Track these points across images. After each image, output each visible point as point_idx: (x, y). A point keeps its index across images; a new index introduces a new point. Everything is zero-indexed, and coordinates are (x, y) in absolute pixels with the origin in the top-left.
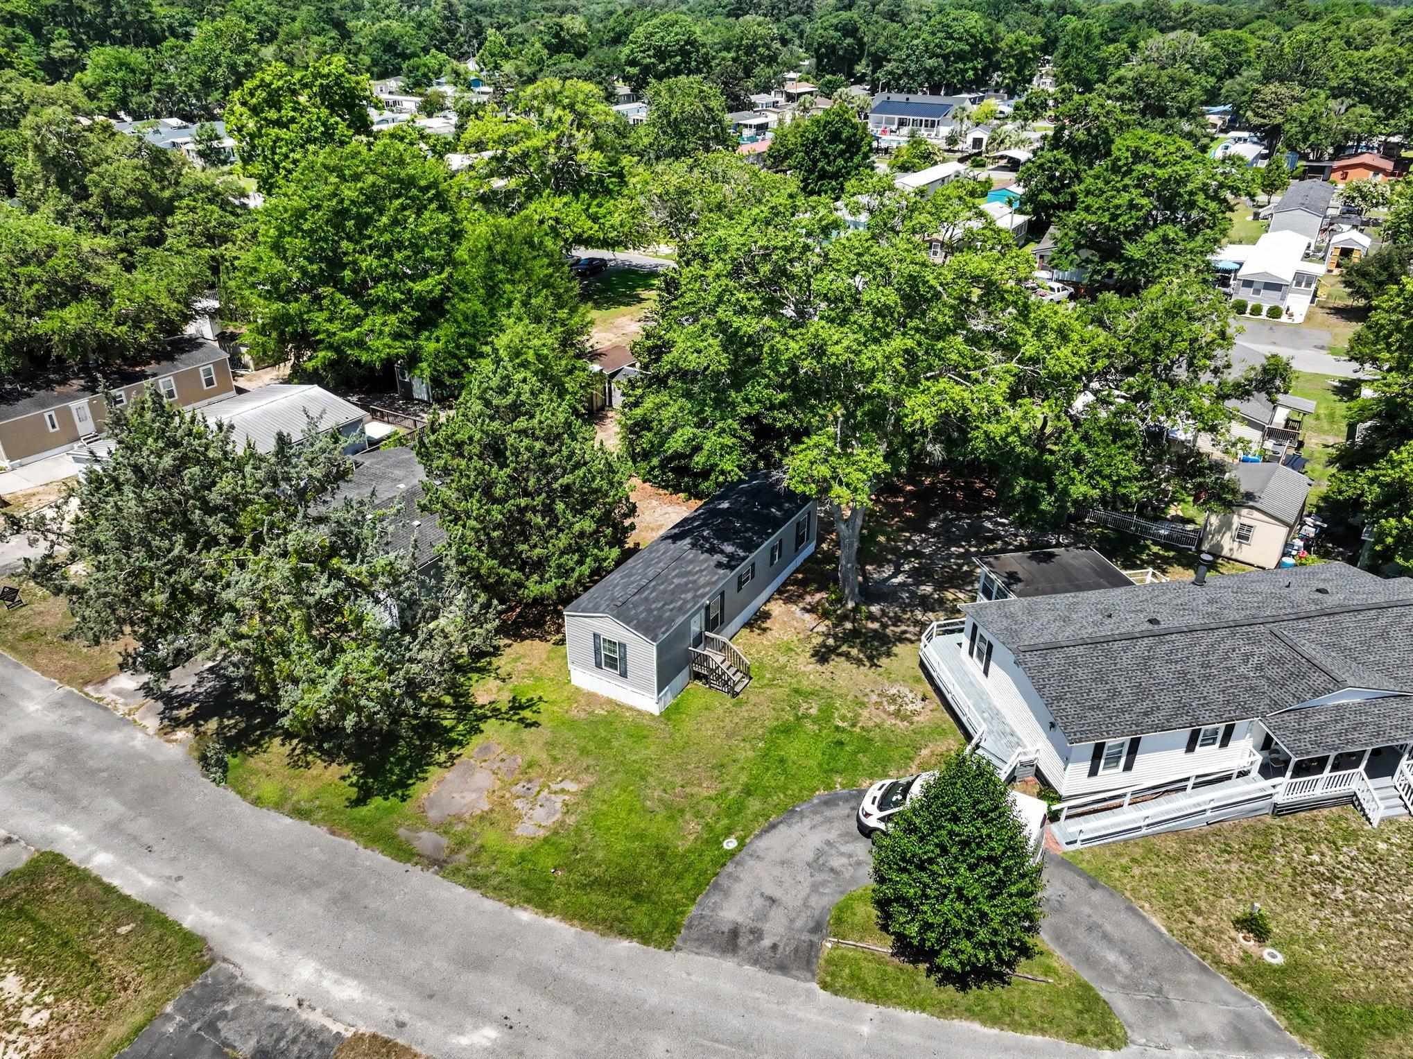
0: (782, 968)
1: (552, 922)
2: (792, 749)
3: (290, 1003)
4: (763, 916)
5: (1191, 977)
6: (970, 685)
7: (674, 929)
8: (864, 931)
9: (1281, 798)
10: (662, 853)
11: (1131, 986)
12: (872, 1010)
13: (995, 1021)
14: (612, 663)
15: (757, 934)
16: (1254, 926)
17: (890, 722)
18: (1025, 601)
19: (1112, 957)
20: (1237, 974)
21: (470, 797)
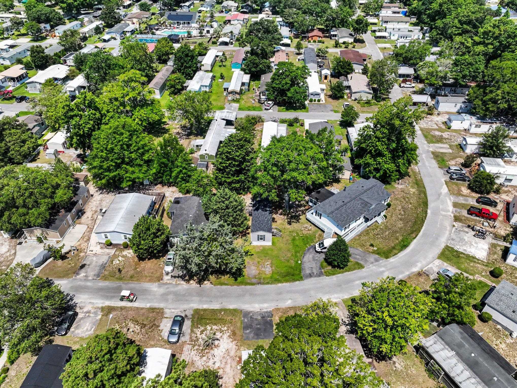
0: (320, 276)
1: (284, 284)
2: (297, 243)
3: (259, 310)
4: (312, 270)
5: (368, 255)
6: (318, 221)
7: (301, 277)
8: (326, 267)
9: (369, 225)
10: (291, 268)
11: (362, 260)
12: (334, 276)
13: (349, 271)
14: (261, 239)
15: (313, 273)
16: (372, 245)
17: (308, 232)
18: (322, 203)
19: (358, 257)
20: (373, 253)
21: (254, 271)
